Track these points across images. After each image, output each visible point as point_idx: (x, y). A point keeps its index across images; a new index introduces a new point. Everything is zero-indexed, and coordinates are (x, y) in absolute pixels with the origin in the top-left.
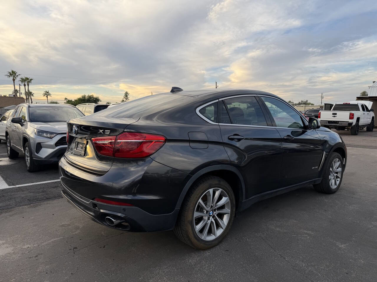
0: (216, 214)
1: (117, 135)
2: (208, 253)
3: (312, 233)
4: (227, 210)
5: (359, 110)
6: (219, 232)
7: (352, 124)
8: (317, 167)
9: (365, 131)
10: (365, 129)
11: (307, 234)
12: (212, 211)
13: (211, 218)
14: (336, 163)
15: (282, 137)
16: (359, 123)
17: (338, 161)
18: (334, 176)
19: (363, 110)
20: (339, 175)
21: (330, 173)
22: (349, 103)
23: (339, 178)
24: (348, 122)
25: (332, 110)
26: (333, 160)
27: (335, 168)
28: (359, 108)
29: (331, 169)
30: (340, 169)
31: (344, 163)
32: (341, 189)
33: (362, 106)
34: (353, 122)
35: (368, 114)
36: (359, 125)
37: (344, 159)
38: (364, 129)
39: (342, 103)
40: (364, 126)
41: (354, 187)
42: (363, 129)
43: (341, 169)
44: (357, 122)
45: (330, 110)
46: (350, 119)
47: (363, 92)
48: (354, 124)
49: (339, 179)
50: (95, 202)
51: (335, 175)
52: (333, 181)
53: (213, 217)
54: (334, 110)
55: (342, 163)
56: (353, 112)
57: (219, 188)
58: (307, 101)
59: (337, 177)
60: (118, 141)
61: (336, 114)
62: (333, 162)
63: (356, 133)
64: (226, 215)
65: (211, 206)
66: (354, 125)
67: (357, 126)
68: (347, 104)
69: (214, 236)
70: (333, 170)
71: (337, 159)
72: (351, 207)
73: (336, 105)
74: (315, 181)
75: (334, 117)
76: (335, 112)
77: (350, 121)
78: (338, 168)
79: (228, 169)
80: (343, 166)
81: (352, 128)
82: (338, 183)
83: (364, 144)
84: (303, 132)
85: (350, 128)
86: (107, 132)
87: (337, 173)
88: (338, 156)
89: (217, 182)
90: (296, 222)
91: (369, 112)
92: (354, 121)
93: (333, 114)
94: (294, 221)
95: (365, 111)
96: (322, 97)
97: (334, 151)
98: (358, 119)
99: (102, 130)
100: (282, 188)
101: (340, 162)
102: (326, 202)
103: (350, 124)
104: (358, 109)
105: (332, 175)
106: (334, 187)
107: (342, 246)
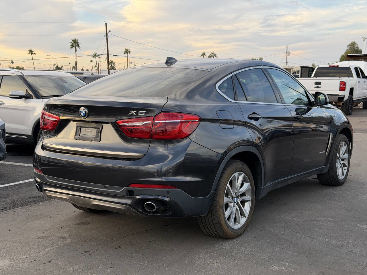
0: (240, 201)
1: (154, 116)
2: (236, 241)
3: (332, 220)
4: (248, 197)
5: (352, 76)
6: (243, 220)
7: (343, 98)
8: (323, 152)
9: (361, 109)
10: (361, 105)
11: (326, 220)
12: (236, 197)
13: (235, 205)
14: (343, 147)
15: (293, 116)
16: (354, 97)
17: (345, 145)
18: (341, 164)
19: (358, 76)
20: (346, 162)
21: (337, 159)
22: (338, 66)
23: (346, 166)
24: (338, 95)
25: (312, 76)
26: (339, 144)
27: (342, 154)
28: (352, 73)
29: (338, 155)
30: (346, 155)
31: (350, 149)
32: (349, 181)
33: (356, 69)
34: (344, 95)
35: (364, 82)
36: (354, 99)
37: (350, 143)
38: (359, 105)
39: (328, 66)
40: (359, 101)
41: (362, 178)
42: (357, 106)
43: (348, 154)
44: (350, 95)
45: (309, 76)
46: (340, 91)
47: (350, 43)
48: (346, 98)
49: (346, 168)
50: (131, 188)
51: (342, 162)
52: (340, 169)
53: (237, 204)
54: (316, 76)
55: (348, 147)
56: (344, 79)
57: (242, 173)
58: (261, 59)
59: (344, 165)
60: (156, 122)
61: (319, 83)
62: (340, 146)
63: (349, 112)
64: (248, 202)
65: (236, 192)
66: (347, 100)
67: (350, 101)
68: (334, 66)
69: (239, 224)
70: (340, 157)
71: (344, 142)
72: (364, 197)
73: (318, 68)
74: (321, 170)
75: (318, 87)
76: (318, 80)
77: (341, 93)
78: (344, 154)
79: (251, 151)
80: (349, 152)
81: (343, 104)
82: (345, 172)
83: (363, 128)
84: (309, 110)
85: (341, 104)
86: (142, 113)
87: (343, 160)
88: (344, 138)
89: (241, 166)
90: (310, 212)
91: (365, 79)
92: (346, 94)
93: (317, 83)
94: (308, 212)
95: (360, 78)
96: (288, 53)
97: (341, 133)
98: (352, 90)
99: (135, 111)
100: (293, 176)
101: (346, 146)
102: (335, 193)
103: (341, 98)
104: (350, 75)
105: (339, 162)
106: (341, 177)
107: (364, 226)
